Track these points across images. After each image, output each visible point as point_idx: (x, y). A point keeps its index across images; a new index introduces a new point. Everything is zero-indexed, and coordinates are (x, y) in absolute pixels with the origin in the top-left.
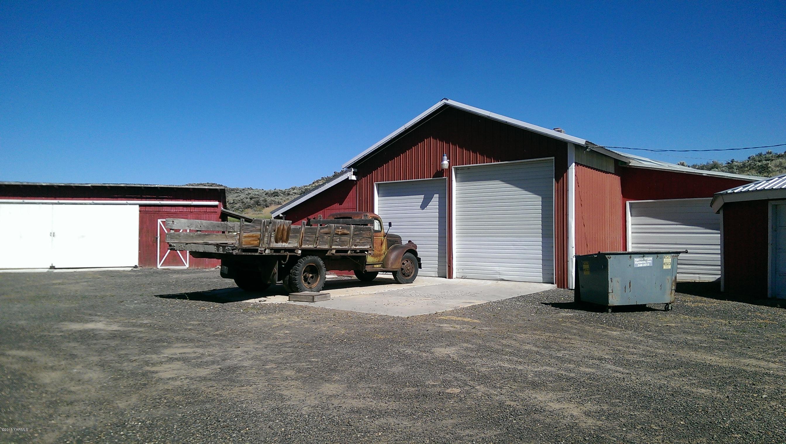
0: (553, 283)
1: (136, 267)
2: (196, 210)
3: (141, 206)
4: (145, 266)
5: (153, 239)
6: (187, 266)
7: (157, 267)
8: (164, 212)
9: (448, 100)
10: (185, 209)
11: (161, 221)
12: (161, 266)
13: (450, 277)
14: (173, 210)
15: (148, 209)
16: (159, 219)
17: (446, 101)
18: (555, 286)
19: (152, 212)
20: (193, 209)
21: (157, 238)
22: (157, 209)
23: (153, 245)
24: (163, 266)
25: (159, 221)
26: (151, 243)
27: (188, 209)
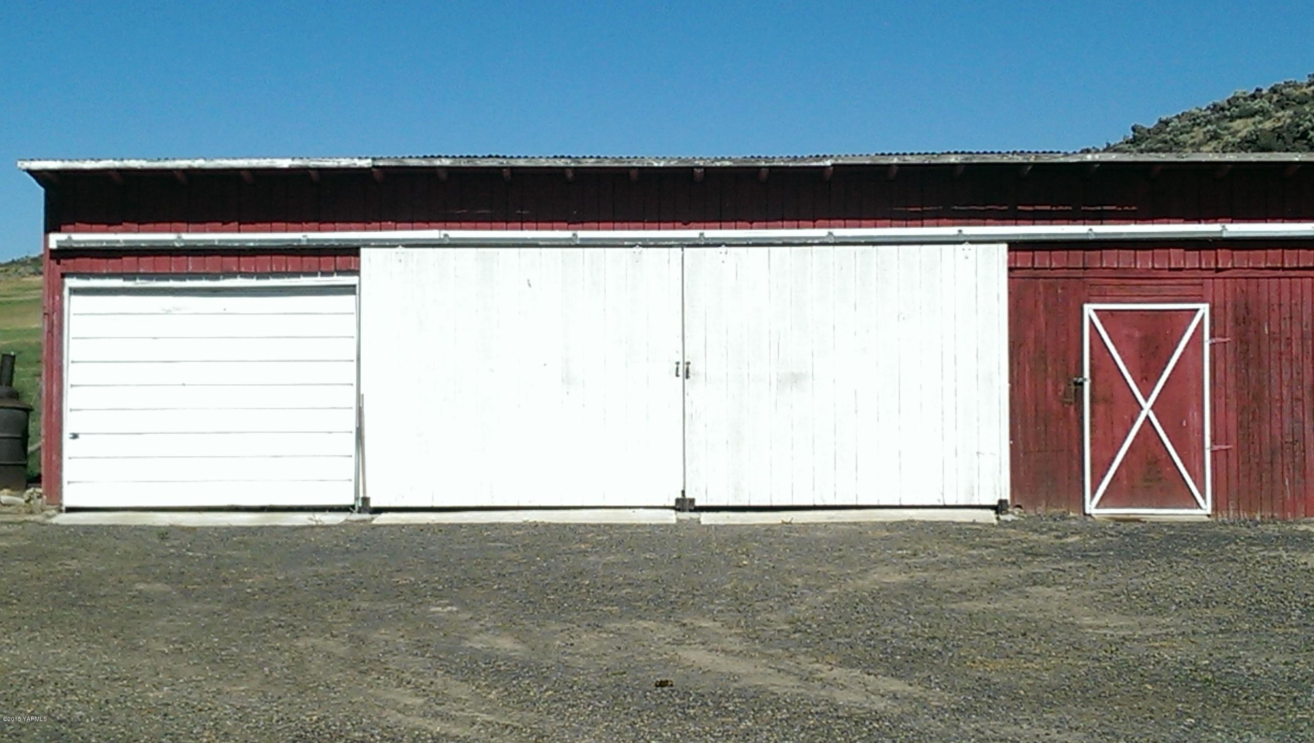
1: (999, 508)
2: (1241, 258)
3: (1015, 246)
4: (1034, 504)
5: (1062, 387)
6: (1207, 507)
7: (1084, 509)
8: (1107, 273)
10: (1192, 259)
11: (1096, 311)
12: (1097, 507)
14: (1144, 261)
15: (1042, 259)
16: (1089, 302)
19: (1059, 273)
20: (1224, 258)
21: (1082, 384)
22: (1077, 258)
23: (1066, 414)
24: (1106, 507)
25: (1089, 309)
26: (1056, 406)
27: (1207, 258)
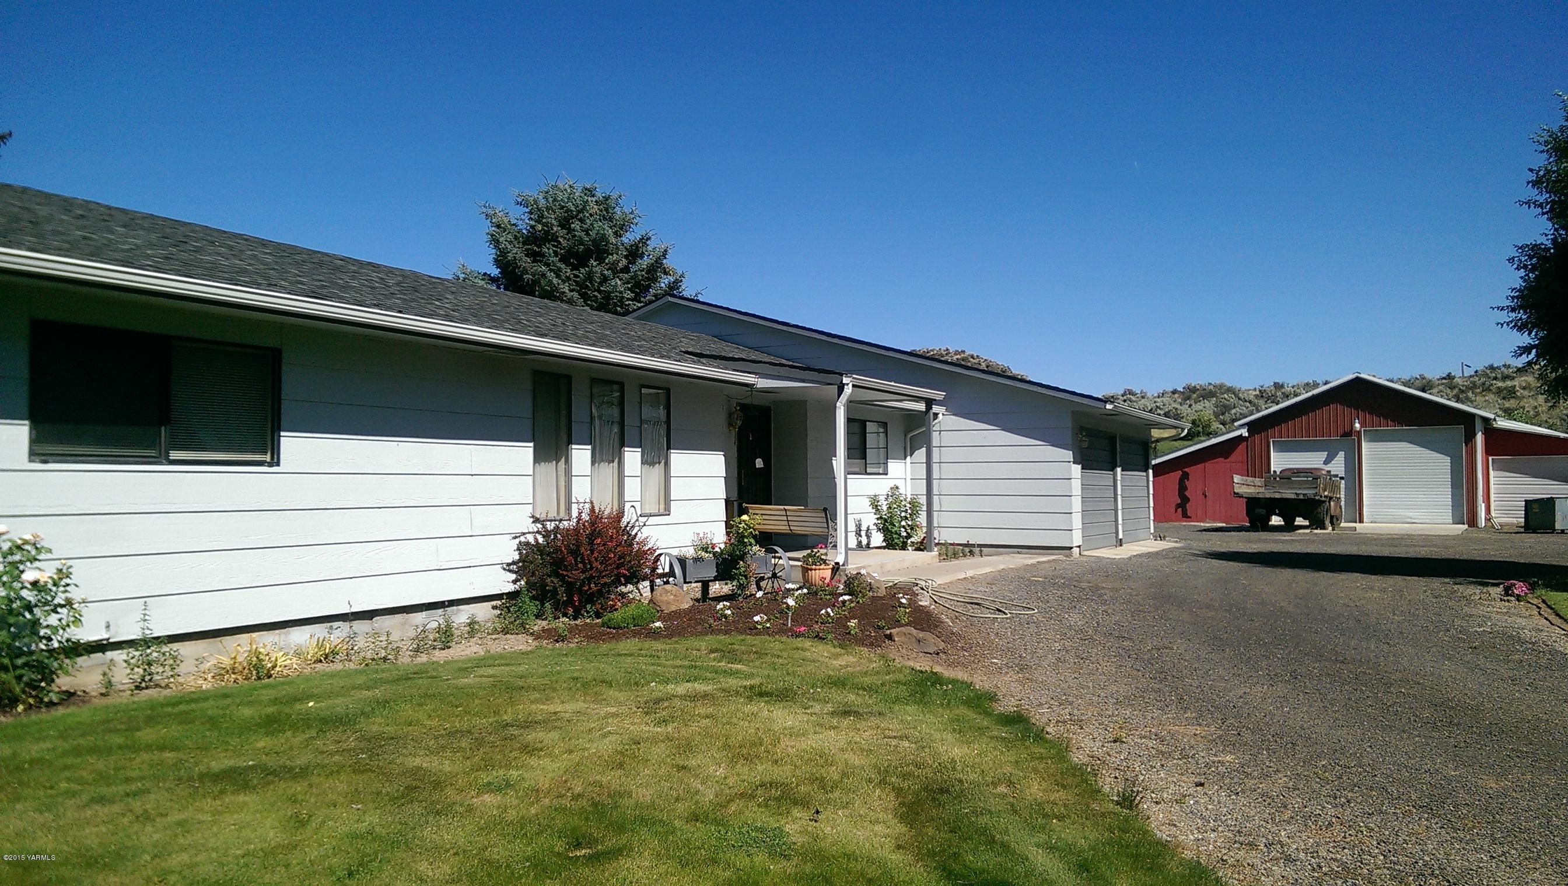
0: (1464, 524)
9: (1360, 373)
13: (1361, 521)
17: (1359, 375)
18: (1466, 526)
